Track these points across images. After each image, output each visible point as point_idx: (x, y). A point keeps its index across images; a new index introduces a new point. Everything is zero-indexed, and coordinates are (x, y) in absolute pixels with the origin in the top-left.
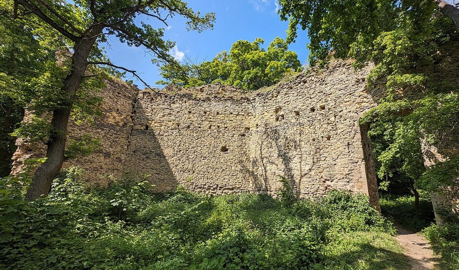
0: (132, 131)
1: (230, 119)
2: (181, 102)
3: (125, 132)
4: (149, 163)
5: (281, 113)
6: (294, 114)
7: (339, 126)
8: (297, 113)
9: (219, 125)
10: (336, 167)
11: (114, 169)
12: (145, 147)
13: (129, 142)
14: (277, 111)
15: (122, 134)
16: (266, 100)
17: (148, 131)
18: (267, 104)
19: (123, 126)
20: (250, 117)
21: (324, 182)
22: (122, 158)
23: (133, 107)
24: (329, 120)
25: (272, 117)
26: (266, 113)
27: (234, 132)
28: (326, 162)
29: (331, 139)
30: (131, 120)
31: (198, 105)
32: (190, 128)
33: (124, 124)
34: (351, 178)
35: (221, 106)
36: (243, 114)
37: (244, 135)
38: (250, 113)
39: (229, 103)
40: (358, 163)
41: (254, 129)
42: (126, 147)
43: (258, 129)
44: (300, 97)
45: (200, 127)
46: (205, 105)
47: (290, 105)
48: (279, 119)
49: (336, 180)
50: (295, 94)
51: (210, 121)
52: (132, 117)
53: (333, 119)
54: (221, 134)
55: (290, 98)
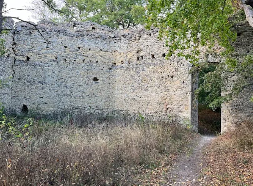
0: (15, 61)
1: (100, 55)
2: (57, 38)
3: (10, 62)
4: (33, 89)
5: (141, 54)
6: (151, 57)
7: (180, 69)
8: (153, 56)
9: (91, 59)
10: (175, 96)
11: (5, 93)
12: (28, 76)
13: (14, 71)
14: (138, 52)
15: (7, 64)
16: (130, 42)
17: (29, 62)
18: (131, 45)
19: (8, 57)
20: (116, 54)
21: (167, 105)
22: (10, 85)
23: (13, 40)
24: (174, 64)
25: (134, 57)
26: (129, 53)
27: (103, 66)
28: (169, 93)
29: (174, 77)
30: (12, 51)
31: (73, 41)
32: (67, 61)
33: (8, 55)
34: (182, 103)
35: (93, 44)
36: (111, 51)
37: (111, 69)
38: (117, 51)
39: (99, 41)
40: (187, 95)
41: (120, 64)
42: (11, 75)
43: (122, 65)
44: (156, 44)
45: (75, 61)
46: (79, 41)
47: (148, 49)
48: (140, 59)
49: (174, 105)
50: (153, 41)
51: (83, 56)
52: (13, 49)
53: (176, 64)
54: (93, 68)
55: (149, 43)
